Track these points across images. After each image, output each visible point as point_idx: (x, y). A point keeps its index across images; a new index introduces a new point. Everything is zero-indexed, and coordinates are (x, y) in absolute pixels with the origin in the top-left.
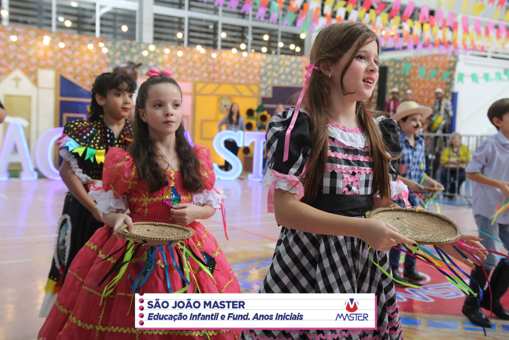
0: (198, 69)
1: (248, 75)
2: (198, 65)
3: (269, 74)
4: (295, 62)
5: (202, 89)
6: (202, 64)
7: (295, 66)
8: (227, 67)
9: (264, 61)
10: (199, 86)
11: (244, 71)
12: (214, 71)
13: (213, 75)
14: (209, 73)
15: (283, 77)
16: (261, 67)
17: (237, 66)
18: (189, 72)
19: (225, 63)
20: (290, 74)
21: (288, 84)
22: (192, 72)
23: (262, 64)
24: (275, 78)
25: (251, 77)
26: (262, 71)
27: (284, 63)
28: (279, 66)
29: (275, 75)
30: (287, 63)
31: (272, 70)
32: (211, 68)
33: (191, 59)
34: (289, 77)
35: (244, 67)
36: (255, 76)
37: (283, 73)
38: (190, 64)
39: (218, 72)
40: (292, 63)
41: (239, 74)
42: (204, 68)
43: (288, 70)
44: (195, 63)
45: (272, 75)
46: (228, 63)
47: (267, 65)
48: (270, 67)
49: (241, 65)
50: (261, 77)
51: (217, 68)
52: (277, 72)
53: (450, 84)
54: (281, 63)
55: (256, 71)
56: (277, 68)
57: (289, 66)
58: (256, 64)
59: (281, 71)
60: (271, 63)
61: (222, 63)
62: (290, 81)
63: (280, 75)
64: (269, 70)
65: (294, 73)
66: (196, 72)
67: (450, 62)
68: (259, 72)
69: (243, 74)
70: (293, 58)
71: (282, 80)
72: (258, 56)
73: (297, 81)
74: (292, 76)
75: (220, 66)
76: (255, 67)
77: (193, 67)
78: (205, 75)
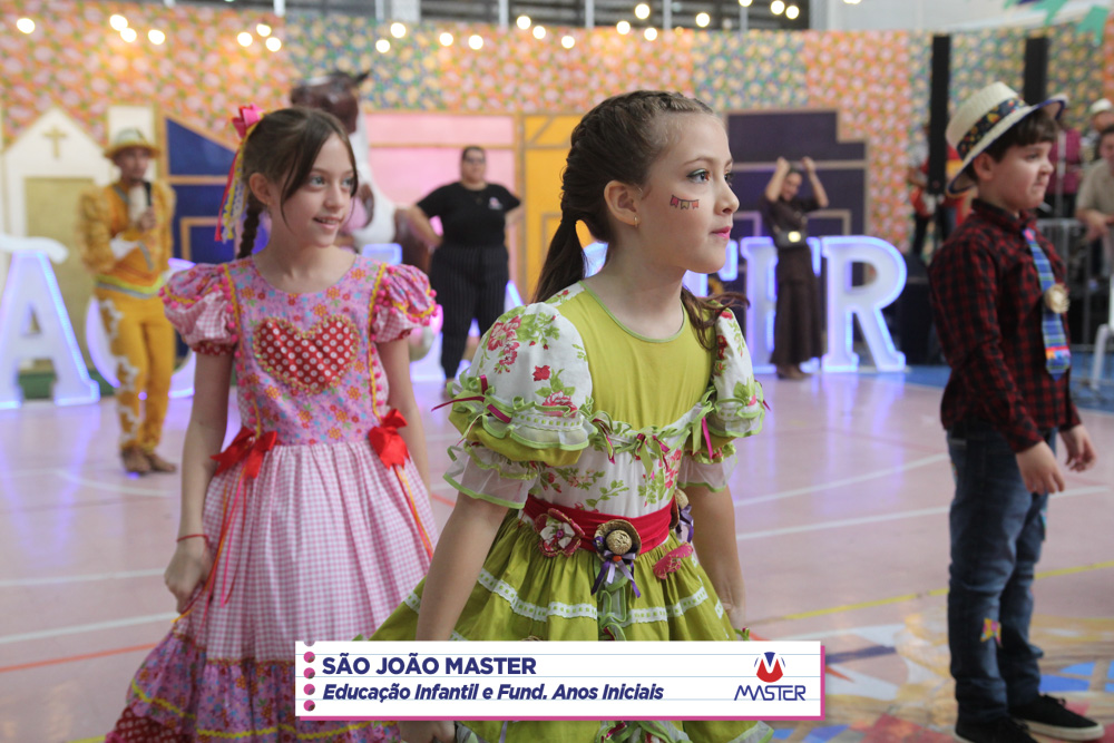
0: (530, 81)
2: (531, 70)
3: (718, 83)
4: (786, 47)
5: (540, 133)
6: (541, 66)
7: (785, 57)
8: (608, 71)
9: (703, 49)
10: (533, 125)
13: (570, 96)
14: (562, 91)
15: (755, 89)
16: (695, 67)
17: (633, 68)
18: (508, 89)
19: (601, 62)
20: (773, 79)
21: (767, 106)
22: (517, 91)
23: (699, 58)
24: (733, 93)
26: (700, 76)
27: (756, 53)
28: (744, 59)
29: (735, 84)
30: (765, 51)
31: (726, 73)
32: (565, 76)
33: (512, 56)
34: (772, 89)
35: (652, 69)
37: (756, 79)
38: (510, 69)
40: (778, 51)
42: (547, 77)
43: (767, 69)
44: (521, 65)
45: (725, 85)
46: (610, 61)
47: (711, 59)
48: (720, 64)
49: (644, 64)
51: (579, 75)
52: (738, 75)
54: (749, 51)
56: (738, 65)
57: (770, 60)
58: (682, 59)
59: (750, 73)
60: (723, 53)
61: (593, 60)
62: (773, 98)
63: (747, 85)
64: (717, 73)
65: (784, 75)
66: (526, 90)
68: (692, 80)
70: (781, 37)
71: (753, 98)
72: (690, 39)
73: (793, 97)
74: (780, 84)
75: (590, 71)
76: (679, 68)
77: (517, 76)
78: (551, 95)
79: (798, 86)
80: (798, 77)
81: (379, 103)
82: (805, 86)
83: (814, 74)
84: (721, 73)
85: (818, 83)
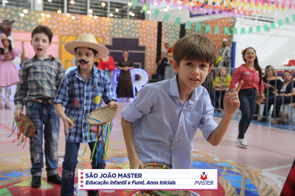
0: (66, 27)
1: (101, 31)
2: (67, 24)
3: (116, 31)
4: (133, 23)
5: (65, 40)
6: (69, 24)
7: (133, 26)
8: (87, 26)
9: (112, 22)
10: (64, 38)
11: (99, 29)
12: (78, 29)
13: (77, 31)
14: (75, 30)
15: (125, 33)
16: (110, 27)
17: (94, 26)
18: (61, 29)
19: (85, 23)
20: (130, 31)
21: (129, 37)
22: (63, 29)
23: (111, 24)
24: (120, 33)
25: (104, 33)
26: (111, 29)
27: (126, 24)
28: (122, 25)
29: (120, 31)
30: (128, 24)
31: (118, 28)
32: (76, 26)
33: (62, 20)
34: (130, 33)
35: (99, 26)
36: (106, 32)
37: (126, 30)
38: (61, 24)
39: (81, 29)
40: (131, 24)
41: (95, 31)
42: (71, 26)
43: (128, 28)
44: (64, 23)
45: (118, 31)
46: (88, 24)
47: (114, 25)
48: (116, 26)
49: (97, 25)
50: (110, 33)
51: (80, 26)
52: (121, 29)
53: (231, 37)
54: (124, 24)
55: (107, 29)
56: (121, 27)
57: (129, 26)
58: (107, 24)
59: (124, 29)
60: (117, 24)
61: (83, 23)
62: (130, 35)
63: (123, 32)
64: (116, 28)
65: (133, 30)
66: (65, 29)
67: (231, 23)
68: (109, 30)
69: (98, 31)
70: (132, 21)
72: (108, 19)
73: (135, 35)
74: (132, 32)
75: (82, 26)
76: (106, 26)
77: (63, 25)
78: (72, 31)
79: (137, 33)
80: (137, 31)
81: (25, 30)
82: (138, 33)
83: (141, 30)
84: (117, 28)
85: (142, 32)
